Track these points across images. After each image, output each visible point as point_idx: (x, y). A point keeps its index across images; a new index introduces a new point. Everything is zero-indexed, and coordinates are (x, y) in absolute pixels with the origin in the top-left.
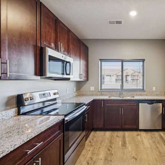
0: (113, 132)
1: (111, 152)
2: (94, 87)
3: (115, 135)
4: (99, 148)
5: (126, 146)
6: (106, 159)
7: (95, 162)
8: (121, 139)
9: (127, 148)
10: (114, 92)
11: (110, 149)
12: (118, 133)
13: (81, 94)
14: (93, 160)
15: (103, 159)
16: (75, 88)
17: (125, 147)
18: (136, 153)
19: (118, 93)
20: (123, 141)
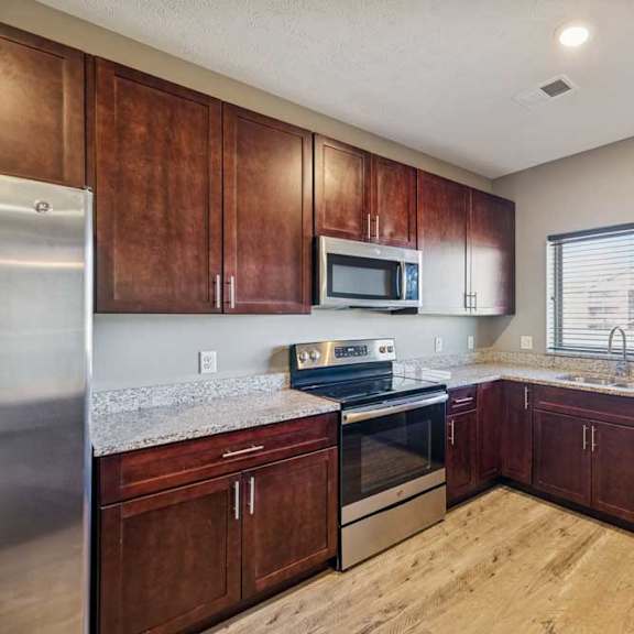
0: (560, 512)
1: (496, 567)
2: (530, 338)
3: (561, 524)
4: (477, 539)
5: (561, 575)
6: (462, 579)
7: (430, 570)
8: (565, 546)
9: (556, 582)
10: (598, 359)
11: (502, 558)
12: (577, 521)
13: (495, 359)
14: (433, 561)
15: (456, 572)
16: (471, 339)
17: (552, 576)
18: (570, 615)
19: (615, 363)
20: (567, 556)
